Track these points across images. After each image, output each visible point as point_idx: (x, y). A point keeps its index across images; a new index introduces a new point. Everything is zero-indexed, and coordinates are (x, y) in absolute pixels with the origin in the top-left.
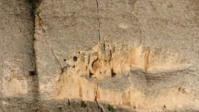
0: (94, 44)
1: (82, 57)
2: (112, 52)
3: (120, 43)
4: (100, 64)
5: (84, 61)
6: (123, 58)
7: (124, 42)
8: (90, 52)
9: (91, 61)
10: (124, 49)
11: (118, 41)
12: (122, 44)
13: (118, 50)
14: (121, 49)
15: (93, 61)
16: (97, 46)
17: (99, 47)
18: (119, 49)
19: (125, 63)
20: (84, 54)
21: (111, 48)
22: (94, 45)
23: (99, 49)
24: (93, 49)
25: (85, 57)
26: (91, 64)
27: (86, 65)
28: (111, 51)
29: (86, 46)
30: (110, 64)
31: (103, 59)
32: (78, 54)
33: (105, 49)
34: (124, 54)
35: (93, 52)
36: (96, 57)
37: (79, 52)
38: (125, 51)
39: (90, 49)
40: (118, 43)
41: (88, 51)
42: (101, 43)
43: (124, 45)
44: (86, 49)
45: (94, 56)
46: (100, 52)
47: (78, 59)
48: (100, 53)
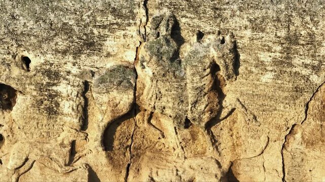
0: (111, 18)
1: (40, 88)
2: (222, 73)
3: (270, 27)
4: (153, 135)
5: (53, 112)
6: (294, 113)
7: (297, 21)
8: (87, 62)
9: (99, 120)
10: (297, 61)
11: (258, 14)
12: (283, 33)
13: (260, 64)
14: (275, 62)
15: (107, 119)
16: (132, 31)
17: (145, 37)
18: (265, 57)
19: (310, 143)
20: (54, 75)
21: (214, 53)
22: (109, 27)
23: (143, 52)
24: (110, 44)
25: (63, 88)
26: (95, 132)
27: (66, 135)
28: (214, 68)
29: (66, 30)
30: (214, 141)
31: (168, 111)
32: (16, 72)
33: (176, 54)
34: (297, 89)
35: (110, 64)
36: (124, 100)
37: (26, 61)
38: (305, 72)
39: (91, 45)
40: (257, 26)
41: (77, 54)
42: (156, 13)
43: (292, 40)
44: (61, 43)
45: (114, 93)
46: (149, 71)
47: (20, 98)
48: (146, 74)
